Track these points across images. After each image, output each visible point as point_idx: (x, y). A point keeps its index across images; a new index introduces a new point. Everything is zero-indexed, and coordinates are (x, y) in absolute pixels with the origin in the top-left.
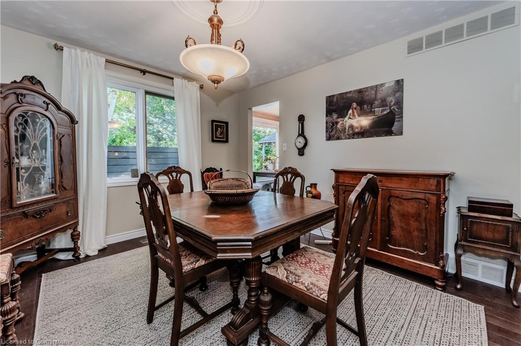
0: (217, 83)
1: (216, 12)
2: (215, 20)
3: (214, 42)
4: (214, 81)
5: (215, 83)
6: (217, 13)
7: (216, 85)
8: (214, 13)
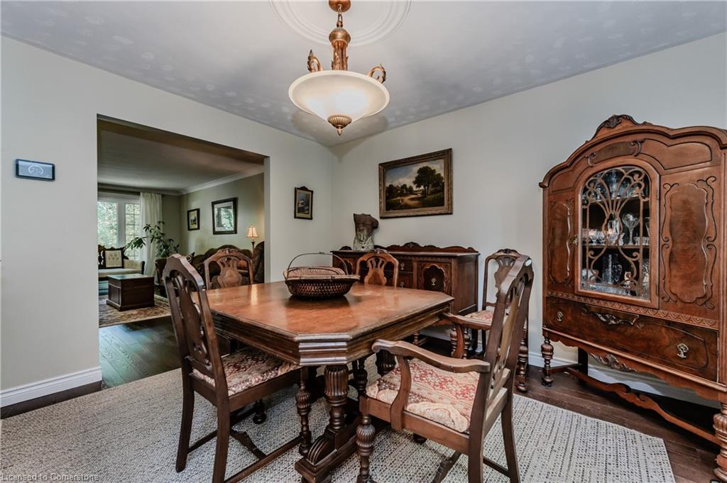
0: (342, 128)
1: (340, 25)
2: (340, 35)
3: (337, 66)
4: (336, 125)
5: (337, 127)
6: (342, 26)
7: (340, 130)
8: (338, 26)
